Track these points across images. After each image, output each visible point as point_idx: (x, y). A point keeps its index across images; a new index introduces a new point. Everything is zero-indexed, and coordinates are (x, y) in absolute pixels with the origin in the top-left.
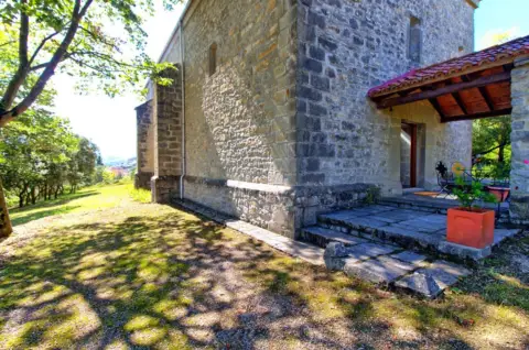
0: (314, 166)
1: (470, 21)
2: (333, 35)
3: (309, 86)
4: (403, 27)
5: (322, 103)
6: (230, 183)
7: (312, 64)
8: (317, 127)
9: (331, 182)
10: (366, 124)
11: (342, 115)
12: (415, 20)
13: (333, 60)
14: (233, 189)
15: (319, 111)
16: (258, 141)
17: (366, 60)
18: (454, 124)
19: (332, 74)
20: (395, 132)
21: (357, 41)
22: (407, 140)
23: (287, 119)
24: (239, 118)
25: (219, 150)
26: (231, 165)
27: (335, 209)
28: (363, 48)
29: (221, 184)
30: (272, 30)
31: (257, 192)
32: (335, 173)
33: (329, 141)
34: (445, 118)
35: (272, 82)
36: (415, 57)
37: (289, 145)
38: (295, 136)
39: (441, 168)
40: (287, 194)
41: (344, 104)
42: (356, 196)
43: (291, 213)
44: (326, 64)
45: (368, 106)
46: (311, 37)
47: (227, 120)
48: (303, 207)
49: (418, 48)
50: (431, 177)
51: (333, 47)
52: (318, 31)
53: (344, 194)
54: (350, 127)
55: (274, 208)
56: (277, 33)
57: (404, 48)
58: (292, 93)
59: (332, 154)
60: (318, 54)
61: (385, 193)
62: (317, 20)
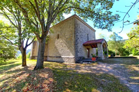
0: (77, 54)
1: (95, 34)
2: (79, 37)
3: (76, 43)
4: (86, 35)
5: (78, 46)
6: (62, 57)
7: (77, 41)
8: (77, 49)
9: (79, 56)
10: (83, 48)
11: (80, 47)
12: (88, 34)
13: (79, 40)
14: (63, 58)
15: (77, 47)
16: (68, 50)
17: (82, 40)
18: (94, 48)
19: (79, 42)
20: (86, 49)
21: (81, 38)
22: (87, 50)
23: (74, 48)
24: (65, 46)
25: (59, 51)
26: (62, 54)
27: (80, 59)
28: (82, 39)
29: (60, 57)
30: (71, 36)
31: (68, 58)
32: (79, 55)
33: (79, 50)
34: (92, 48)
35: (71, 42)
36: (88, 39)
37: (74, 51)
38: (75, 50)
39: (92, 54)
40: (74, 57)
41: (80, 46)
42: (82, 58)
43: (75, 60)
44: (78, 41)
45: (83, 46)
46: (76, 38)
47: (61, 47)
48: (76, 59)
49: (88, 38)
50: (91, 56)
51: (79, 38)
52: (77, 37)
53: (80, 58)
54: (81, 49)
55: (72, 60)
56: (72, 36)
57: (87, 38)
58: (74, 44)
59: (79, 52)
60: (77, 40)
61: (85, 58)
62: (77, 36)
